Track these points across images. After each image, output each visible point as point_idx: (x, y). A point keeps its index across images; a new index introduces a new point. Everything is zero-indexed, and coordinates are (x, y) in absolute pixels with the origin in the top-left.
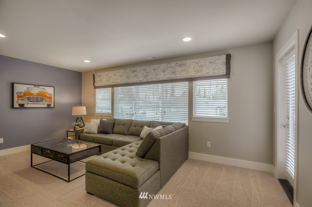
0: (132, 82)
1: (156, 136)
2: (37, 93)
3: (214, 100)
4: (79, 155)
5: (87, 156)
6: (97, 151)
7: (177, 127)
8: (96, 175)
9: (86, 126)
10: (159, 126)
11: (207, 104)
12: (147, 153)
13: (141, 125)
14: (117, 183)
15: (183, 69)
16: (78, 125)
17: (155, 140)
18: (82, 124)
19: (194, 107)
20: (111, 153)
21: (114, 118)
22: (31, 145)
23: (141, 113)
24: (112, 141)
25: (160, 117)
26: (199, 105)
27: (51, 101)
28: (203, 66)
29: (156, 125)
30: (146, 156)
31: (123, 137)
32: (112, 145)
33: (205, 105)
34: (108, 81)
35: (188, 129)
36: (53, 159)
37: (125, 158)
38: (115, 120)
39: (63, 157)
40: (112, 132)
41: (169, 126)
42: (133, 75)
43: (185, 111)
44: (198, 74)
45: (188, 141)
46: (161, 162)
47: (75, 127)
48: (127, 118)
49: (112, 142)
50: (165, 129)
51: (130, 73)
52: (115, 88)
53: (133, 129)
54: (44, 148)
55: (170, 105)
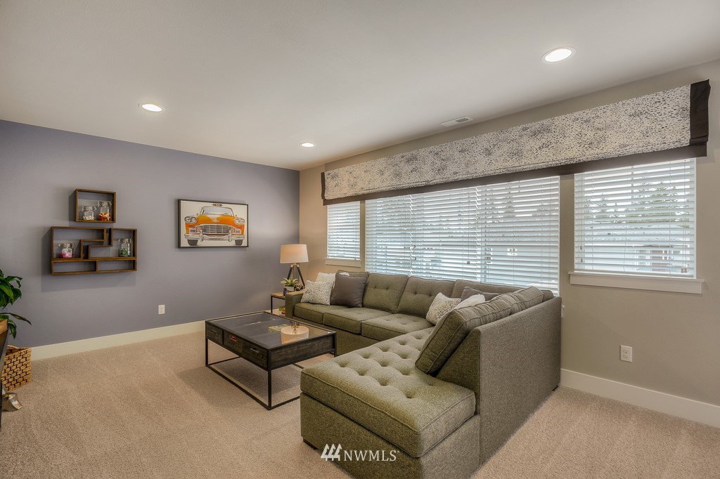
0: (406, 186)
1: (468, 323)
2: (217, 218)
3: (633, 226)
4: (290, 351)
5: (306, 356)
6: (328, 345)
7: (525, 299)
8: (321, 405)
9: (307, 288)
10: (476, 293)
11: (611, 238)
12: (444, 364)
13: (431, 290)
14: (368, 434)
15: (544, 141)
16: (291, 286)
17: (467, 333)
18: (301, 283)
19: (576, 244)
20: (355, 356)
21: (367, 270)
22: (207, 323)
23: (429, 260)
24: (361, 325)
25: (479, 271)
26: (594, 239)
27: (242, 234)
28: (608, 127)
29: (466, 293)
30: (442, 373)
31: (387, 317)
32: (360, 334)
33: (603, 239)
34: (352, 186)
35: (560, 307)
36: (240, 356)
37: (390, 371)
38: (368, 274)
39: (258, 354)
40: (362, 304)
41: (505, 296)
42: (408, 168)
43: (550, 258)
44: (592, 152)
45: (560, 338)
46: (482, 392)
47: (285, 289)
48: (398, 273)
49: (361, 328)
50: (493, 304)
51: (403, 163)
52: (366, 201)
53: (409, 299)
54: (227, 331)
55: (502, 239)
